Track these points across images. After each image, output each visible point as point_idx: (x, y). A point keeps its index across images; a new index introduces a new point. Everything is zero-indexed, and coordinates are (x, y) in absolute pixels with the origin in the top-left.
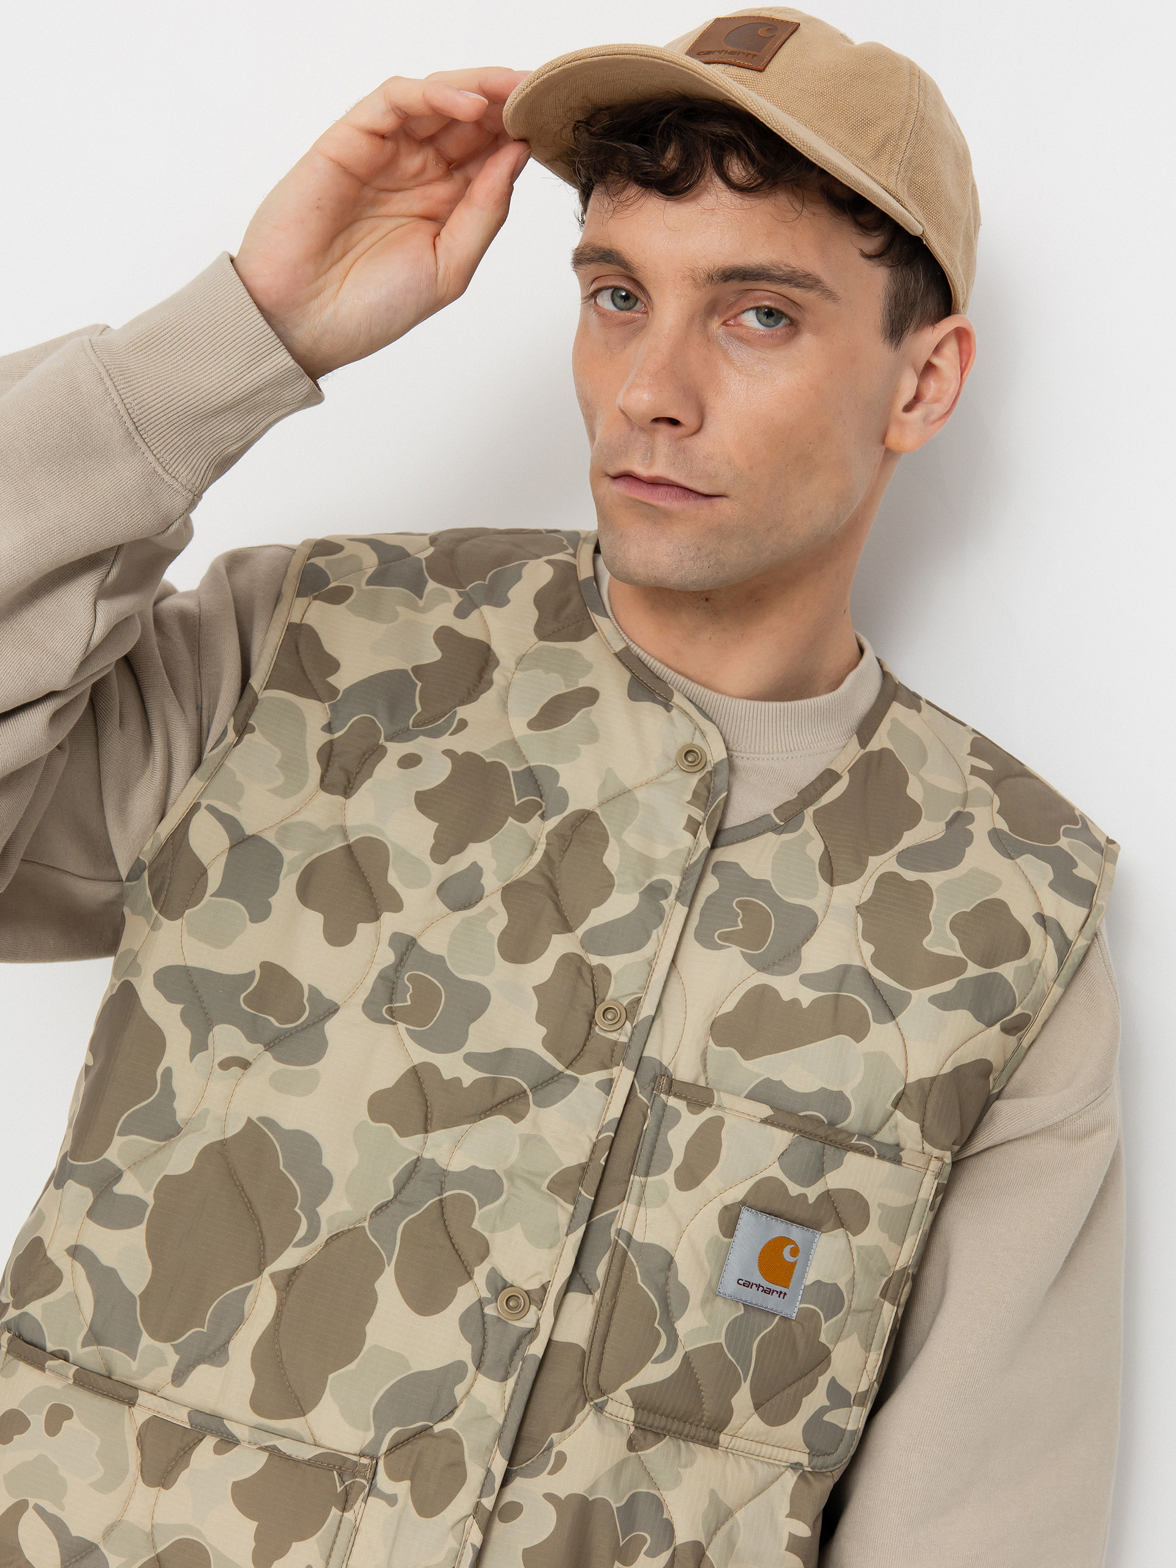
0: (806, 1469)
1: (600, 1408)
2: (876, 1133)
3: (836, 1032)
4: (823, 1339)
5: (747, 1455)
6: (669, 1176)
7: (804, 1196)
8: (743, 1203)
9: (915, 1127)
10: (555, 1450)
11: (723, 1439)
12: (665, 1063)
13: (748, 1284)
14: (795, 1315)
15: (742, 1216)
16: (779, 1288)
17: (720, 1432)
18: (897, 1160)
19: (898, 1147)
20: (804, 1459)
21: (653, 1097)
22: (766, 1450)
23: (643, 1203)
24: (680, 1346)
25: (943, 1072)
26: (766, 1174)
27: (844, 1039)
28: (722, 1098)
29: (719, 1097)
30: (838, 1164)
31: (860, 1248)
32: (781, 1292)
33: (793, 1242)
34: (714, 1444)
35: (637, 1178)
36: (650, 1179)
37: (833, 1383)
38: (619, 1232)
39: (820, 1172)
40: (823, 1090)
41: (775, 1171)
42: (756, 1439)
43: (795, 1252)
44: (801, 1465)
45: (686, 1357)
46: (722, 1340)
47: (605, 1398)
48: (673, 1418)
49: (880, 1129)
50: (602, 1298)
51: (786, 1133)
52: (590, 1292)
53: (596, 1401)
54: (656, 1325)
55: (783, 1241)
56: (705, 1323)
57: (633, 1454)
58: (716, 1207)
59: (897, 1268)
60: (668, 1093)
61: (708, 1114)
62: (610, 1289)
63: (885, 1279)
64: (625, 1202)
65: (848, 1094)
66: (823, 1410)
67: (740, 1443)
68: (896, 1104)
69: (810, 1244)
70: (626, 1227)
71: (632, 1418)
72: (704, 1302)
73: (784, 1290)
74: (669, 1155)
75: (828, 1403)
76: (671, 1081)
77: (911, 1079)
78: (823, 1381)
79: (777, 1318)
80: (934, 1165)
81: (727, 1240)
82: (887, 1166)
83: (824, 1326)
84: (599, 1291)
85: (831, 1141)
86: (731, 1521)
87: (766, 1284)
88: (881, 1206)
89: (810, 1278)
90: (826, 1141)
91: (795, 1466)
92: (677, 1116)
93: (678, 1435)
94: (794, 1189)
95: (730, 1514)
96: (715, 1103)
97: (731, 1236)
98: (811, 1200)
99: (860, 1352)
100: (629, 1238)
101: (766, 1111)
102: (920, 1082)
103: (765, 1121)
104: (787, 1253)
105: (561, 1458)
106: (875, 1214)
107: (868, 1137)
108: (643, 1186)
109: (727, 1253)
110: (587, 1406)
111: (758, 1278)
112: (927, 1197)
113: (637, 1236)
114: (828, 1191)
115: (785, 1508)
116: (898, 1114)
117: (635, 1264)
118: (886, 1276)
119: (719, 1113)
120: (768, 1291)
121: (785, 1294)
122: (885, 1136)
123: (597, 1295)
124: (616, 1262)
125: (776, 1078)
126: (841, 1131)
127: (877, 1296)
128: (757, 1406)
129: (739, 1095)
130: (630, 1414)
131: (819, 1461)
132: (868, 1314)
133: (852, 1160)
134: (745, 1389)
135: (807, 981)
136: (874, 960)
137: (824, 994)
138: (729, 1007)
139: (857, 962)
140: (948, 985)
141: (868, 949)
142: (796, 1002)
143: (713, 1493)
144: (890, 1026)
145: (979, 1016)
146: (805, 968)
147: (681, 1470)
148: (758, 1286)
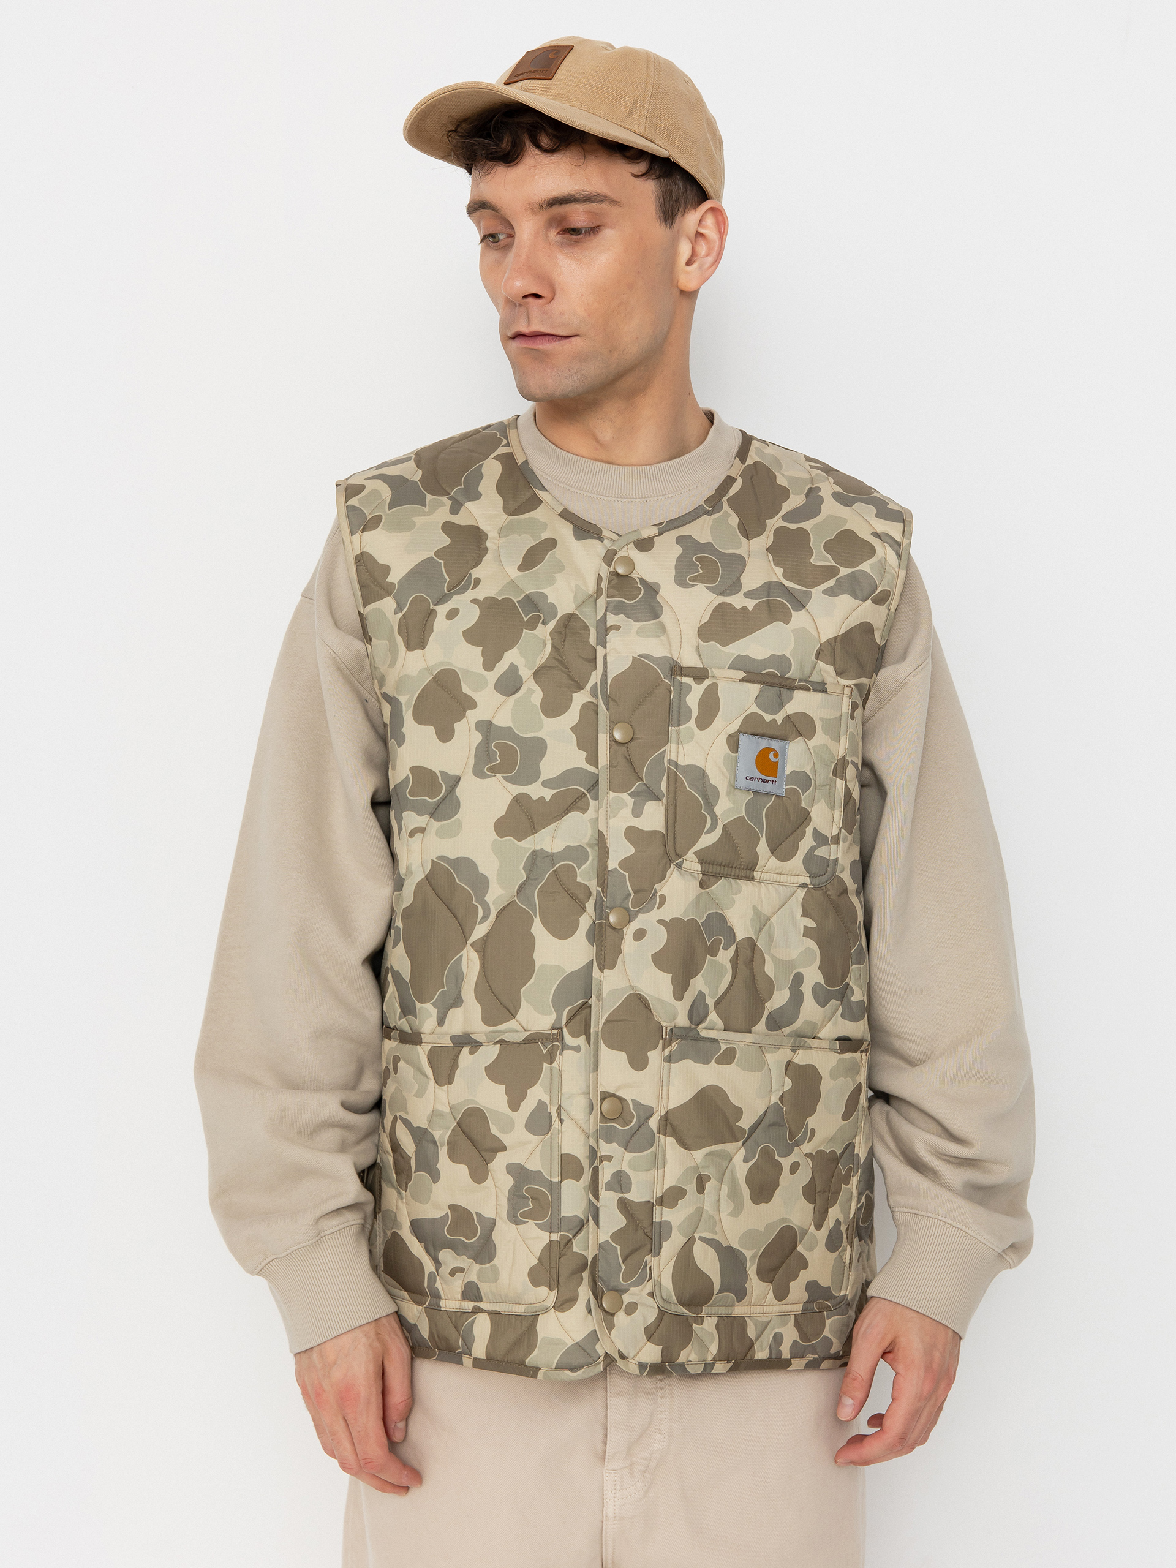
0: (810, 886)
1: (679, 866)
2: (809, 677)
3: (772, 620)
4: (803, 805)
5: (772, 882)
6: (692, 724)
7: (775, 721)
8: (739, 731)
9: (830, 669)
10: (658, 895)
11: (756, 874)
12: (675, 659)
13: (752, 779)
14: (784, 793)
15: (740, 739)
16: (771, 779)
17: (754, 870)
18: (825, 691)
19: (823, 684)
20: (808, 881)
21: (672, 680)
22: (783, 878)
23: (680, 742)
24: (719, 822)
25: (840, 633)
26: (749, 712)
27: (778, 624)
28: (715, 672)
29: (712, 671)
30: (791, 698)
31: (814, 747)
32: (773, 781)
33: (774, 750)
34: (751, 879)
35: (673, 728)
36: (681, 727)
37: (817, 834)
38: (669, 762)
39: (781, 705)
40: (773, 656)
41: (755, 709)
42: (776, 872)
43: (776, 755)
44: (807, 884)
45: (725, 827)
46: (744, 814)
47: (682, 859)
48: (724, 866)
49: (811, 674)
50: (667, 802)
51: (756, 685)
52: (659, 800)
53: (677, 862)
54: (703, 811)
55: (767, 750)
56: (732, 806)
57: (704, 891)
58: (723, 738)
59: (839, 758)
60: (681, 675)
61: (707, 682)
62: (671, 796)
63: (834, 765)
64: (669, 743)
65: (788, 656)
66: (813, 849)
67: (766, 876)
68: (817, 657)
69: (784, 749)
70: (673, 758)
71: (700, 870)
72: (729, 793)
73: (774, 779)
74: (689, 711)
75: (814, 844)
76: (681, 668)
77: (824, 640)
78: (809, 831)
79: (774, 796)
80: (847, 691)
81: (734, 755)
82: (820, 695)
83: (803, 797)
84: (665, 798)
85: (783, 685)
86: (769, 923)
87: (763, 777)
88: (821, 719)
89: (788, 771)
90: (781, 686)
91: (804, 885)
92: (689, 688)
93: (728, 876)
94: (768, 717)
95: (768, 919)
96: (710, 675)
97: (737, 752)
98: (779, 722)
99: (827, 810)
100: (676, 764)
101: (741, 674)
102: (828, 641)
103: (742, 680)
104: (771, 756)
105: (663, 899)
106: (819, 725)
107: (806, 681)
108: (678, 732)
109: (736, 763)
110: (672, 865)
111: (758, 775)
112: (847, 711)
113: (681, 762)
114: (788, 716)
115: (800, 911)
116: (820, 663)
117: (683, 779)
118: (834, 763)
119: (714, 681)
120: (765, 781)
121: (776, 781)
122: (815, 678)
123: (664, 800)
124: (672, 780)
125: (744, 654)
126: (788, 678)
127: (831, 775)
128: (772, 852)
129: (724, 668)
130: (697, 867)
131: (817, 881)
132: (828, 787)
133: (798, 695)
134: (763, 841)
135: (748, 595)
136: (784, 576)
137: (760, 600)
138: (706, 619)
139: (775, 580)
140: (832, 582)
141: (779, 571)
142: (744, 608)
143: (754, 908)
144: (803, 612)
145: (855, 597)
146: (745, 589)
147: (734, 897)
148: (759, 779)
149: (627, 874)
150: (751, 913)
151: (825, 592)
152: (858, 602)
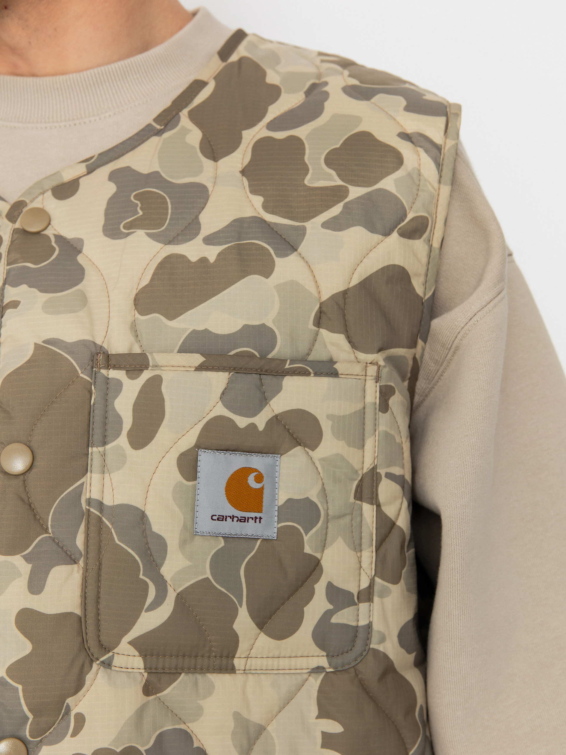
0: (328, 670)
1: (108, 665)
2: (308, 354)
3: (244, 273)
4: (307, 550)
5: (266, 671)
6: (123, 441)
7: (253, 426)
8: (199, 446)
9: (340, 339)
10: (73, 713)
11: (237, 662)
12: (99, 342)
13: (222, 518)
14: (275, 535)
15: (199, 458)
16: (253, 515)
17: (233, 657)
18: (335, 374)
19: (332, 362)
20: (323, 662)
21: (94, 375)
22: (284, 663)
23: (106, 470)
24: (170, 590)
25: (352, 284)
26: (212, 415)
27: (254, 279)
28: (156, 358)
29: (153, 359)
30: (278, 389)
31: (322, 460)
32: (256, 518)
33: (256, 470)
34: (232, 670)
35: (95, 449)
36: (108, 447)
37: (331, 589)
38: (89, 502)
39: (264, 401)
40: (246, 327)
41: (221, 410)
42: (271, 655)
43: (259, 478)
44: (323, 668)
45: (180, 597)
46: (208, 575)
47: (110, 654)
48: (184, 656)
49: (311, 350)
50: (86, 564)
51: (221, 374)
52: (75, 562)
53: (102, 659)
54: (141, 576)
55: (244, 472)
56: (188, 563)
57: (151, 698)
58: (173, 457)
59: (365, 471)
60: (108, 367)
61: (146, 375)
62: (92, 554)
63: (355, 483)
64: (89, 473)
65: (270, 324)
66: (328, 614)
67: (253, 663)
68: (319, 322)
69: (273, 469)
70: (95, 495)
71: (142, 665)
72: (183, 544)
73: (258, 515)
74: (119, 421)
75: (331, 607)
76: (108, 357)
77: (324, 297)
78: (320, 588)
79: (259, 542)
80: (372, 370)
81: (191, 483)
82: (325, 381)
83: (306, 538)
84: (82, 559)
85: (266, 371)
86: (264, 734)
87: (240, 514)
88: (330, 417)
89: (282, 498)
90: (261, 372)
91: (318, 670)
92: (119, 385)
93: (193, 670)
94: (242, 422)
95: (261, 729)
96: (151, 364)
97: (194, 477)
98: (261, 427)
99: (350, 555)
100: (100, 505)
101: (198, 359)
102: (333, 297)
103: (200, 368)
104: (251, 481)
105: (81, 720)
106: (326, 426)
107: (303, 360)
108: (103, 455)
109: (195, 495)
110: (95, 666)
111: (231, 510)
112: (373, 401)
113: (108, 501)
114: (276, 416)
115: (315, 711)
116: (323, 332)
117: (110, 526)
118: (356, 480)
119: (157, 372)
120: (244, 520)
121: (260, 518)
122: (317, 354)
123: (81, 562)
124: (92, 529)
125: (201, 328)
126: (272, 359)
127: (352, 499)
128: (261, 625)
129: (172, 351)
130: (138, 662)
131: (339, 661)
132: (348, 518)
133: (288, 382)
134: (243, 613)
135: (209, 240)
136: (265, 207)
137: (227, 246)
138: (146, 281)
139: (249, 213)
140: (336, 210)
141: (258, 201)
142: (204, 260)
143: (237, 716)
144: (293, 257)
145: (372, 228)
146: (206, 231)
147: (201, 702)
148: (232, 518)
149: (20, 687)
150: (231, 724)
151: (326, 225)
152: (377, 237)
